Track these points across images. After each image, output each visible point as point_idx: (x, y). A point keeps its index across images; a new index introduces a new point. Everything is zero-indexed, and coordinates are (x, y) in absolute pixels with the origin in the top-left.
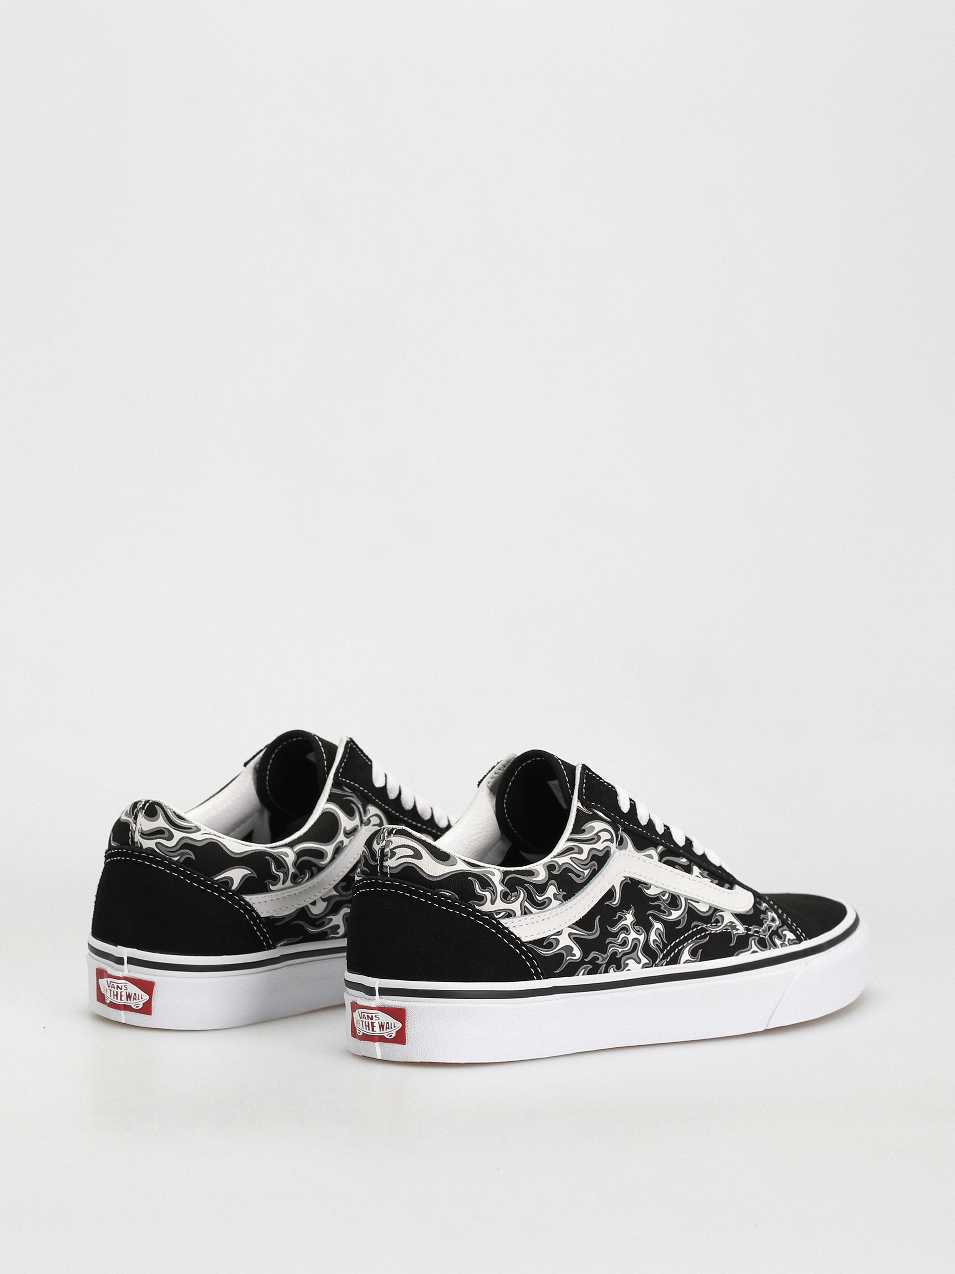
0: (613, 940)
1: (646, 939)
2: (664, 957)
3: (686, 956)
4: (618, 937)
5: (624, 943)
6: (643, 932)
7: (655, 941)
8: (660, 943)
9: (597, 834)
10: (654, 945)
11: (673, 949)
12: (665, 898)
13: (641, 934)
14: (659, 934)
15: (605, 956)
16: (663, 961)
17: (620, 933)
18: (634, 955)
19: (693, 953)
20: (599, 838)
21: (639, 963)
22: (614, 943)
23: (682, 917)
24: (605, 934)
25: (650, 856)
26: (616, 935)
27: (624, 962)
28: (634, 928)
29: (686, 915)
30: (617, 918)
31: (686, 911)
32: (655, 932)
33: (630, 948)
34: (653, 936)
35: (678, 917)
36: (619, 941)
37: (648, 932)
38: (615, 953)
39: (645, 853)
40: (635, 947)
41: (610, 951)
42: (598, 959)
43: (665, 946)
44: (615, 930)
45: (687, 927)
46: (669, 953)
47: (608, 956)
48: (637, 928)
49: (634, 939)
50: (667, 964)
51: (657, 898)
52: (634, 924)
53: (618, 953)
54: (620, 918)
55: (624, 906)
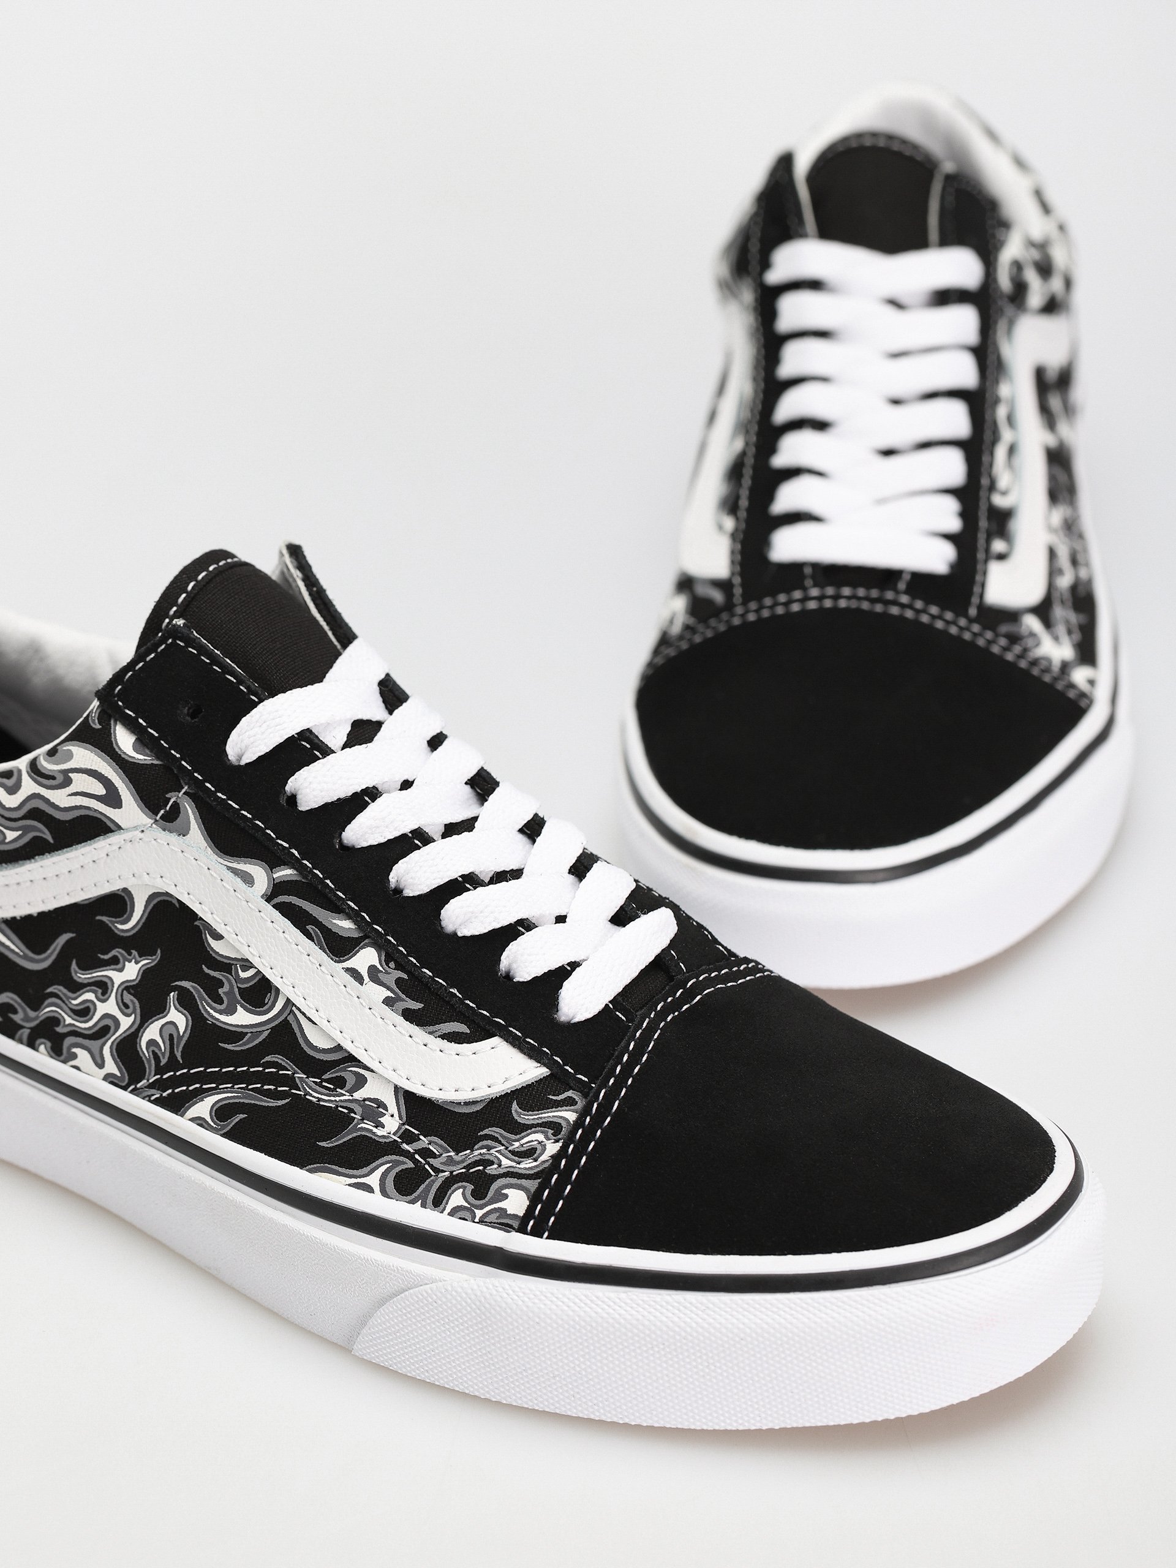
0: (64, 994)
1: (133, 1030)
2: (159, 1085)
3: (203, 1108)
4: (78, 993)
5: (84, 1012)
6: (134, 1012)
7: (152, 1043)
8: (164, 1054)
9: (66, 772)
10: (147, 1049)
11: (187, 1080)
12: (243, 975)
13: (128, 1015)
14: (171, 1036)
15: (32, 1014)
16: (153, 1091)
17: (88, 988)
18: (94, 1044)
19: (222, 1113)
20: (67, 782)
21: (101, 1065)
22: (63, 1002)
23: (254, 1030)
24: (59, 974)
25: (248, 880)
26: (77, 987)
27: (69, 1048)
28: (122, 995)
29: (266, 1033)
30: (106, 957)
31: (273, 1024)
32: (163, 1026)
33: (90, 1028)
34: (152, 1032)
35: (242, 1026)
36: (75, 1002)
37: (146, 1018)
38: (55, 1021)
39: (235, 865)
40: (102, 1032)
41: (48, 1010)
42: (15, 1012)
43: (172, 1064)
44: (82, 977)
45: (253, 1056)
46: (174, 1082)
47: (37, 1017)
48: (128, 998)
49: (106, 1016)
50: (157, 1102)
51: (226, 966)
52: (127, 989)
53: (62, 1024)
54: (114, 962)
55: (137, 944)
